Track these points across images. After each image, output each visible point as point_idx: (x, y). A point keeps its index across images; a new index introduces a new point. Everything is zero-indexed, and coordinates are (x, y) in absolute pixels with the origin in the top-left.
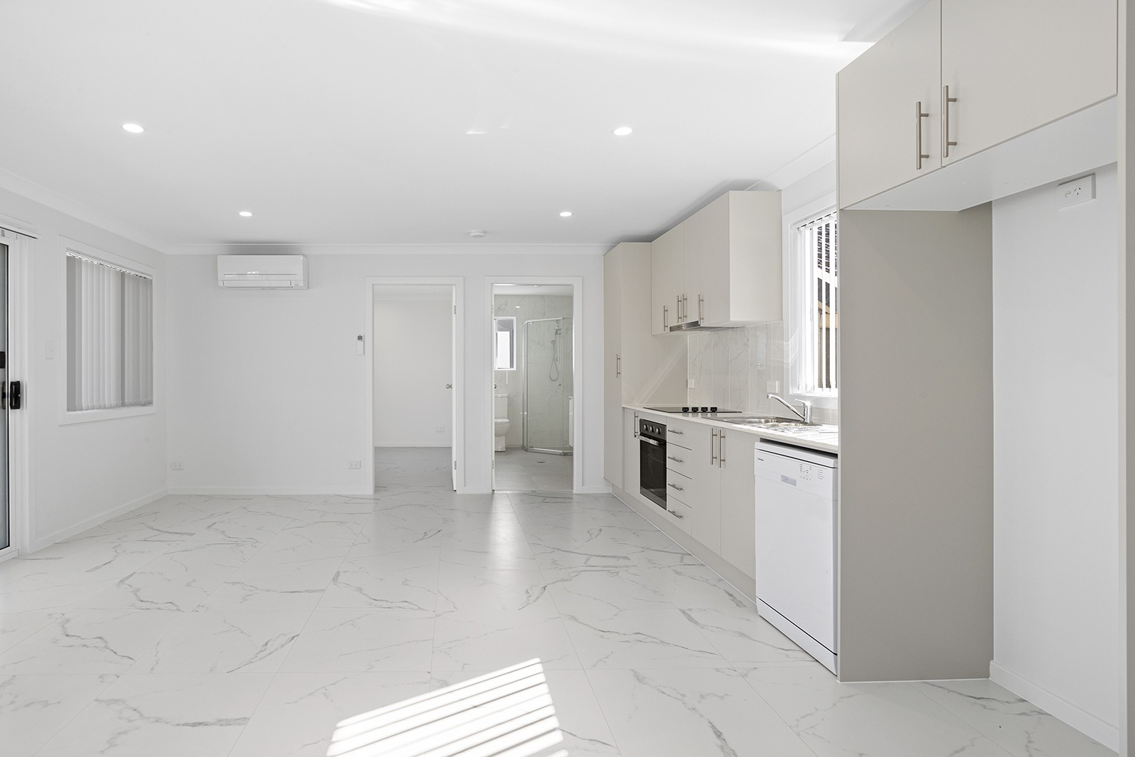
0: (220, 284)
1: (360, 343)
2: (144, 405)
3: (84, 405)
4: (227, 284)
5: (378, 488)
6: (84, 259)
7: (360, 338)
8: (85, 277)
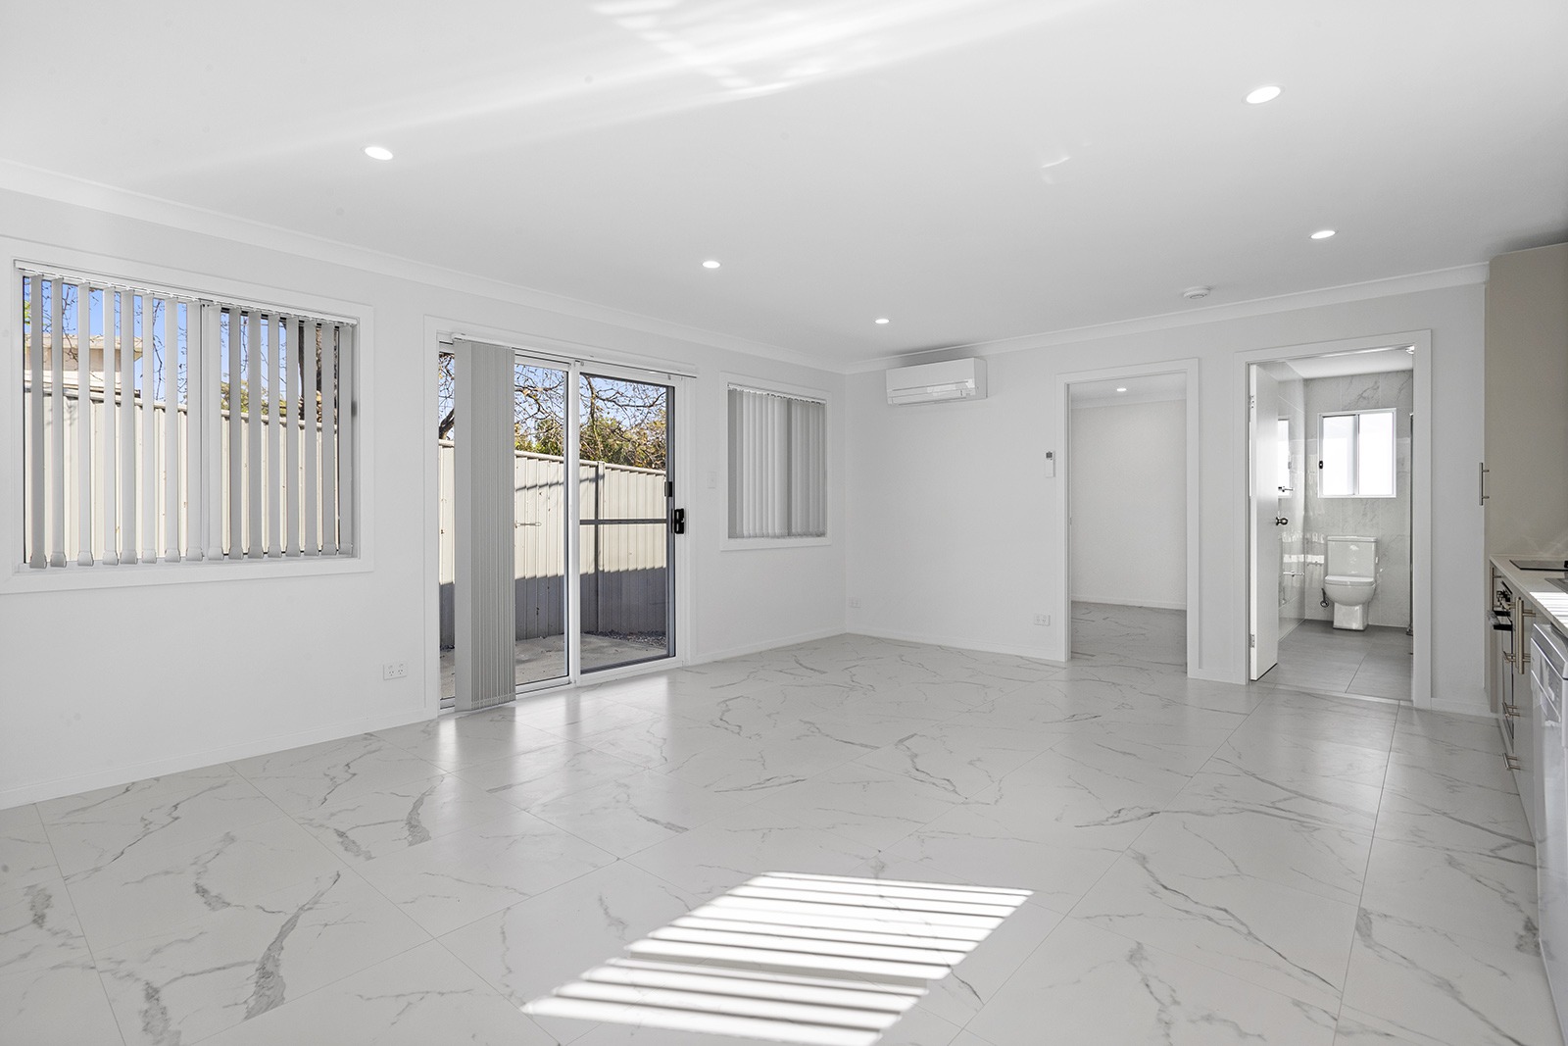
0: (890, 402)
1: (1050, 461)
2: (819, 536)
3: (745, 533)
4: (897, 401)
5: (1074, 653)
6: (746, 390)
7: (1049, 455)
8: (748, 409)
